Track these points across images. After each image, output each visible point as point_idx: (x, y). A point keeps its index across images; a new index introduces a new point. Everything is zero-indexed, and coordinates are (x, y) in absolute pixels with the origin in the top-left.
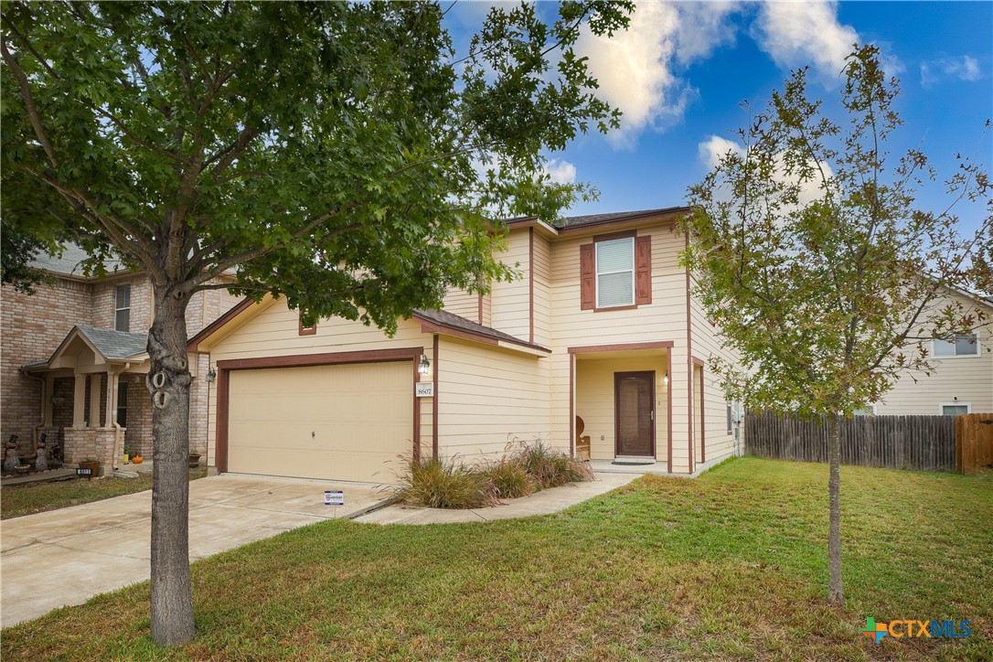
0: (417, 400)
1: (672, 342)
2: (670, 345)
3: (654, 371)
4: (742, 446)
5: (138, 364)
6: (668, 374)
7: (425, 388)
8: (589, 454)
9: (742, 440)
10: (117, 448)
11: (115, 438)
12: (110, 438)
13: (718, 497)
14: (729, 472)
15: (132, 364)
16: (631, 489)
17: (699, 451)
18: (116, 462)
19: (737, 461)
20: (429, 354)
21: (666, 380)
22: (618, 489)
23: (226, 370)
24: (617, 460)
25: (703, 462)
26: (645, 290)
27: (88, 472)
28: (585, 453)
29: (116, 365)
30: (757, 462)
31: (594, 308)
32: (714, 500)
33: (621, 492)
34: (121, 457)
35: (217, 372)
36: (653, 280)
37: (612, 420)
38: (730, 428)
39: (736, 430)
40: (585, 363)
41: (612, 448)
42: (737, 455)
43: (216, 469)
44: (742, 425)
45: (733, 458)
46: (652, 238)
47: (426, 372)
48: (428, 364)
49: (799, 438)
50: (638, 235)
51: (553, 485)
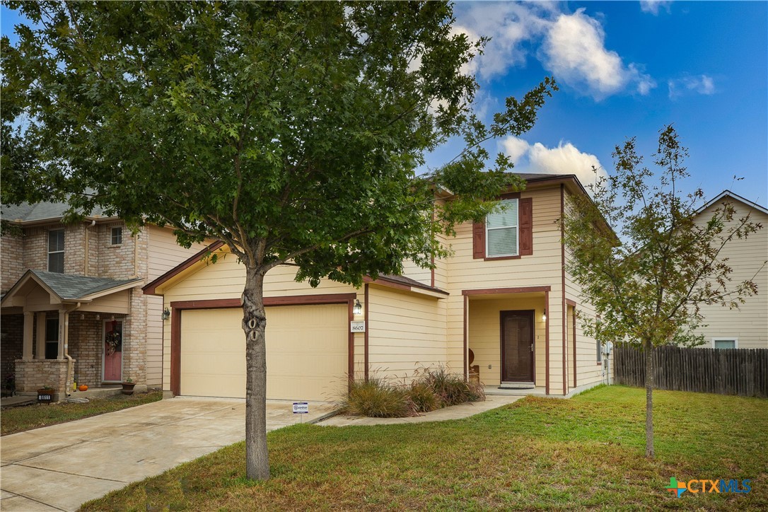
0: (351, 335)
1: (550, 287)
2: (548, 289)
3: (534, 310)
4: (611, 376)
5: (86, 303)
6: (546, 312)
7: (359, 325)
8: (479, 380)
9: (611, 371)
10: (69, 377)
11: (67, 368)
12: (63, 369)
13: (586, 411)
14: (597, 396)
15: (84, 303)
16: (516, 405)
17: (571, 377)
18: (68, 389)
19: (606, 388)
20: (361, 298)
21: (544, 318)
22: (508, 405)
23: (179, 309)
24: (502, 386)
25: (575, 386)
26: (528, 243)
27: (48, 398)
28: (475, 379)
29: (67, 305)
30: (624, 389)
31: (483, 257)
32: (582, 413)
33: (509, 407)
34: (72, 385)
35: (171, 312)
36: (534, 235)
37: (498, 351)
38: (599, 359)
39: (605, 361)
40: (477, 303)
41: (498, 376)
42: (606, 383)
43: (171, 393)
44: (611, 357)
45: (602, 386)
46: (533, 200)
47: (359, 313)
48: (361, 306)
49: (661, 368)
50: (522, 197)
51: (454, 403)
